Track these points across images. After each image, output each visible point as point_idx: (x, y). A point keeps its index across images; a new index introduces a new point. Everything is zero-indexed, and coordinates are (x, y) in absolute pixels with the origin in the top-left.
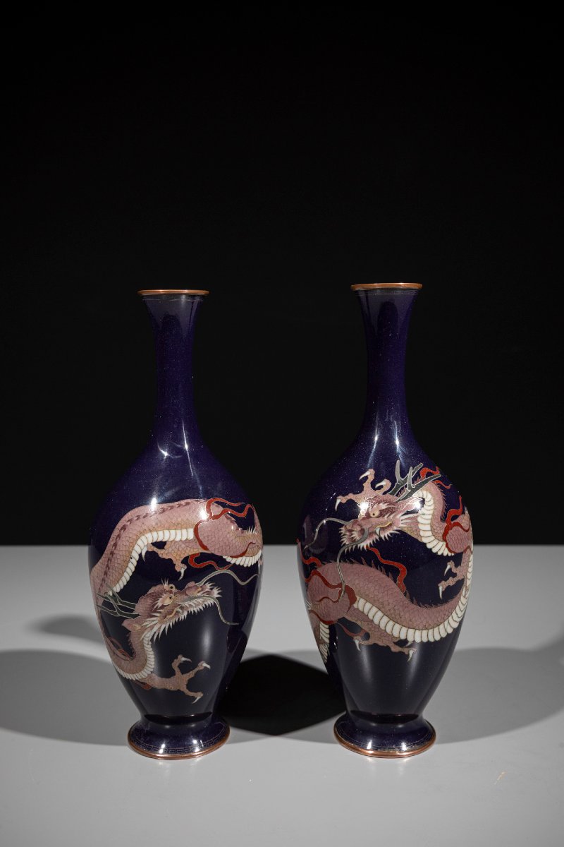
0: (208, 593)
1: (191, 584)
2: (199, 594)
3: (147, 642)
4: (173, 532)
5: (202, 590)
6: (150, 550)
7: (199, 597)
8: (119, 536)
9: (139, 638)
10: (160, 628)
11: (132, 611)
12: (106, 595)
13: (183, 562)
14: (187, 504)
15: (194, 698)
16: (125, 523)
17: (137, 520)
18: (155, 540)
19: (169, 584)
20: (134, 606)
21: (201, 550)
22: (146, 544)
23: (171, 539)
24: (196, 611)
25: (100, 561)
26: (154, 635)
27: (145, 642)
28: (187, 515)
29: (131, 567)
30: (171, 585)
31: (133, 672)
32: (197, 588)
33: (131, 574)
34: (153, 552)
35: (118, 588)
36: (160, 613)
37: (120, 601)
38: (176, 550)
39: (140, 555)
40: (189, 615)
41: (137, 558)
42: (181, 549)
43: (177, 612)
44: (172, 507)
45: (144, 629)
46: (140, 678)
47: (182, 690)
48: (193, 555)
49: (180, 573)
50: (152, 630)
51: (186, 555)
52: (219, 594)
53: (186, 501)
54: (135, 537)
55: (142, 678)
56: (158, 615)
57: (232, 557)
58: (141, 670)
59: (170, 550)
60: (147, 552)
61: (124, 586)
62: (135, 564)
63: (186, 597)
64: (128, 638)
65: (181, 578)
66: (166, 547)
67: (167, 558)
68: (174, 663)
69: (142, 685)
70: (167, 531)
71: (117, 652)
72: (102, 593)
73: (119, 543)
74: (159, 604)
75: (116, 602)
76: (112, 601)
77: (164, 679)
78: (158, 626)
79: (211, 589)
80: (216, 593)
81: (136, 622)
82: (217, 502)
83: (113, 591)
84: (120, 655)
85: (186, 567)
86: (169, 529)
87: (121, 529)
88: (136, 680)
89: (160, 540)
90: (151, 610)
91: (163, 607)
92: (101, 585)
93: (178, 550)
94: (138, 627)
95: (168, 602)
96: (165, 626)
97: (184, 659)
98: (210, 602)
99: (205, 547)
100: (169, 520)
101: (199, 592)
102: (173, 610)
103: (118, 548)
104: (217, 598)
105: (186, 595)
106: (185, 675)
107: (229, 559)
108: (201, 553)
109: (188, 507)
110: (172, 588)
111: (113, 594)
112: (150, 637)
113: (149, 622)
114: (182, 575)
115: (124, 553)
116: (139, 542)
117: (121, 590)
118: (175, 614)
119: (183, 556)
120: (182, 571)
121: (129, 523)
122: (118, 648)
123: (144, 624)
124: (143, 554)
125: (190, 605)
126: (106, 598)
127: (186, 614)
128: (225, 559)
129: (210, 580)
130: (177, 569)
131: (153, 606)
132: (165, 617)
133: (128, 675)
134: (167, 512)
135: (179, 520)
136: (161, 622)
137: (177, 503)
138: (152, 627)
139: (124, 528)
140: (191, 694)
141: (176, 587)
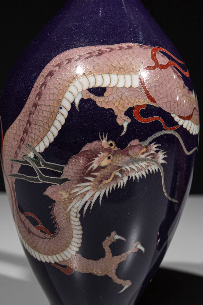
0: (154, 156)
1: (135, 142)
2: (143, 156)
3: (75, 215)
4: (114, 77)
5: (147, 151)
6: (85, 98)
7: (143, 160)
8: (44, 84)
9: (66, 209)
10: (92, 196)
11: (59, 175)
12: (25, 159)
13: (126, 114)
14: (130, 47)
15: (121, 287)
16: (52, 69)
17: (67, 63)
18: (91, 86)
19: (108, 140)
20: (62, 169)
21: (148, 102)
22: (80, 90)
23: (112, 85)
24: (138, 178)
25: (19, 117)
26: (85, 205)
27: (73, 214)
28: (131, 59)
29: (61, 119)
30: (110, 142)
31: (52, 253)
32: (141, 148)
33: (60, 128)
34: (90, 100)
35: (41, 148)
36: (95, 176)
37: (44, 164)
38: (118, 99)
39: (73, 104)
40: (130, 181)
41: (69, 107)
42: (124, 98)
43: (116, 177)
44: (111, 50)
45: (73, 197)
46: (61, 259)
47: (110, 275)
48: (138, 107)
49: (122, 127)
50: (83, 198)
51: (131, 106)
52: (164, 159)
53: (128, 44)
54: (65, 83)
55: (64, 260)
56: (92, 179)
57: (180, 117)
58: (63, 251)
59: (111, 98)
60: (82, 100)
61: (51, 144)
62: (66, 114)
63: (128, 158)
64: (51, 209)
65: (123, 133)
66: (105, 94)
67: (107, 107)
68: (106, 241)
69: (61, 269)
70: (108, 76)
71: (34, 229)
72: (20, 158)
73: (45, 91)
74: (95, 165)
75: (38, 164)
76: (33, 165)
77: (91, 261)
78: (91, 193)
79: (157, 152)
80: (161, 157)
81: (64, 189)
82: (162, 52)
83: (34, 151)
84: (38, 232)
85: (129, 121)
86: (109, 73)
87: (47, 76)
88: (56, 263)
89: (98, 85)
90: (83, 173)
91: (100, 168)
92: (19, 147)
93: (121, 98)
94: (65, 195)
95: (105, 162)
96: (100, 193)
97: (117, 237)
98: (154, 168)
99: (152, 100)
100: (109, 64)
101: (143, 153)
102: (111, 174)
103: (43, 97)
104: (162, 164)
105: (129, 155)
106: (115, 258)
107: (177, 119)
108: (148, 105)
109: (130, 51)
110: (111, 145)
111: (35, 155)
112: (80, 208)
113: (79, 189)
114: (125, 130)
115: (51, 102)
116: (72, 88)
117: (46, 149)
118: (113, 179)
119: (127, 107)
120: (125, 125)
121: (57, 68)
122: (35, 223)
123: (74, 191)
124: (77, 103)
125: (132, 169)
126: (25, 162)
127: (125, 179)
128: (173, 118)
129: (157, 141)
130: (119, 121)
131: (87, 168)
132: (101, 182)
133: (45, 257)
134: (105, 55)
135: (122, 63)
136: (95, 189)
137: (118, 45)
138: (83, 195)
139: (51, 74)
140: (119, 281)
141: (117, 145)
